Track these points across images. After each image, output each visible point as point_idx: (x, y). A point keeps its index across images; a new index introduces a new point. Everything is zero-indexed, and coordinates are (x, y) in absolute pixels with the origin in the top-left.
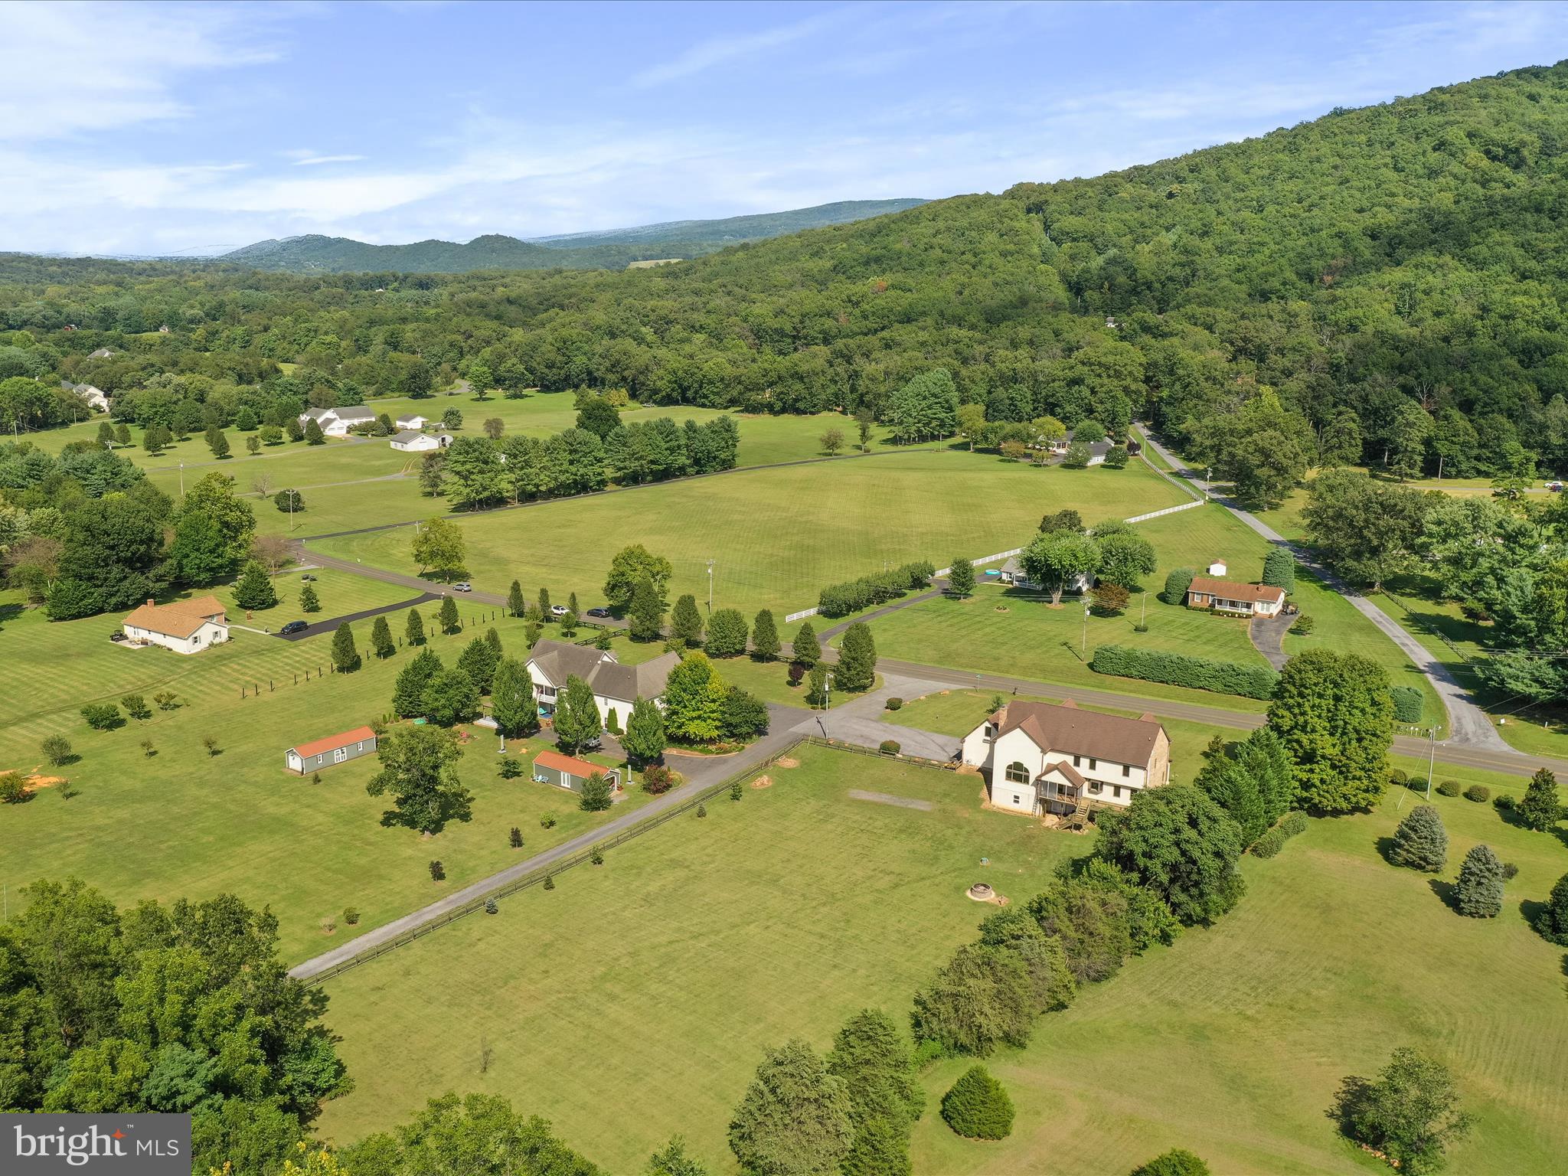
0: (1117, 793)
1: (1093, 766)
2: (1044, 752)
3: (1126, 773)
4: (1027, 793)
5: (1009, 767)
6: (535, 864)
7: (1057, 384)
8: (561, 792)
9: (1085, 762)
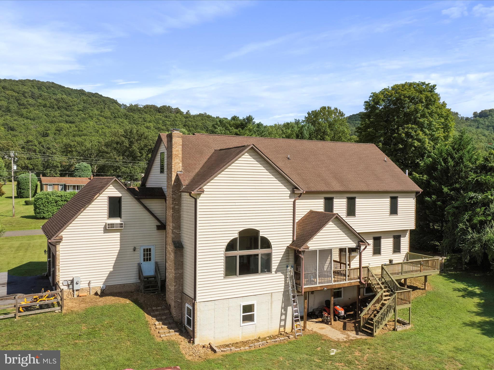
3: (394, 210)
5: (231, 246)
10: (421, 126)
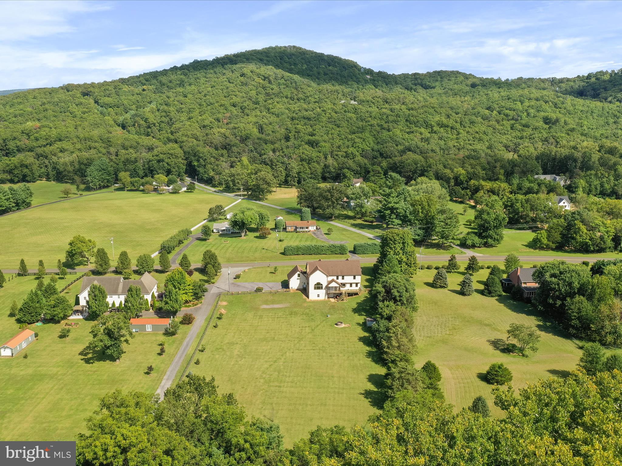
0: (351, 286)
1: (343, 279)
2: (327, 276)
3: (354, 278)
4: (322, 293)
5: (315, 285)
6: (180, 358)
7: (153, 162)
8: (149, 334)
9: (340, 278)
10: (391, 248)
